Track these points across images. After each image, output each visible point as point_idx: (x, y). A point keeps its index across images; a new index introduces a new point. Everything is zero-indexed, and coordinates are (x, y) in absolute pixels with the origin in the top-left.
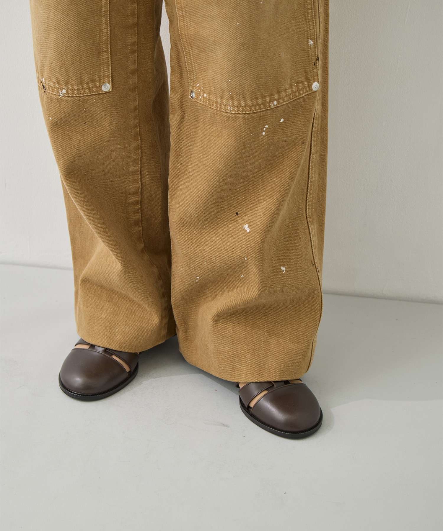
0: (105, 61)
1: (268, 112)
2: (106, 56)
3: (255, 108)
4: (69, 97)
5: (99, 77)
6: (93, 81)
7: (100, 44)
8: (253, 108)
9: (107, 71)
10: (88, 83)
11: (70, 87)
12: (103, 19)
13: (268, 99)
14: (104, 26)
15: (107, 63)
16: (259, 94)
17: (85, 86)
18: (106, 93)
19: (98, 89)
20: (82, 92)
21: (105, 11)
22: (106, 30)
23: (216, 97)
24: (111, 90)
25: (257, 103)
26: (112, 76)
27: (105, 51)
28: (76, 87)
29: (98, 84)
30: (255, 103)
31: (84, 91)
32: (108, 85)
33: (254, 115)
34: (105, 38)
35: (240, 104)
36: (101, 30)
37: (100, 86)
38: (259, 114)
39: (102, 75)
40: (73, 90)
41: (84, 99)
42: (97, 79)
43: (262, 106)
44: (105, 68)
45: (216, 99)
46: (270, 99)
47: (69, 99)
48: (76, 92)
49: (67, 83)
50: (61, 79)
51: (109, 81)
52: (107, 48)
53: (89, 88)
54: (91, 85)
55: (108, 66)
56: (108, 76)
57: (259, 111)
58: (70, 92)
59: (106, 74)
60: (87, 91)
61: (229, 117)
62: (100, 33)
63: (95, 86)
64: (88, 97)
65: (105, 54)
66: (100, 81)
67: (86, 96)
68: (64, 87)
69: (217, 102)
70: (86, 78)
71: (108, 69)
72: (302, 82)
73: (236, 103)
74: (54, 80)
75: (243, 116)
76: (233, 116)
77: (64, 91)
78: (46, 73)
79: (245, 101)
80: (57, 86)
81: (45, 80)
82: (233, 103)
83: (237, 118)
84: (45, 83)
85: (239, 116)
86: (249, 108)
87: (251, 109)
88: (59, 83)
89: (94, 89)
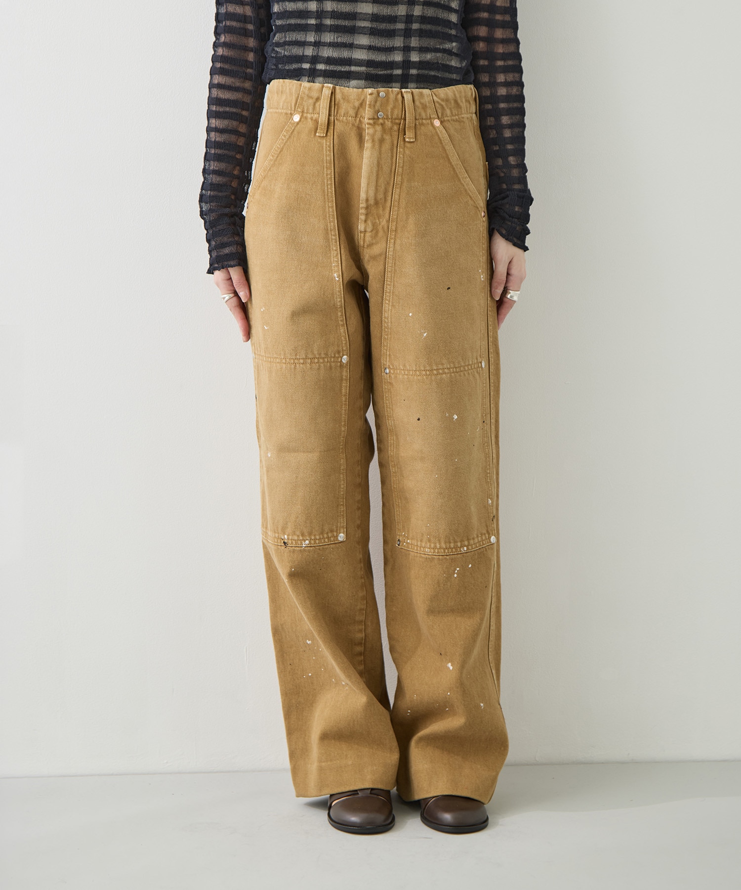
0: (342, 513)
1: (459, 555)
2: (342, 508)
3: (448, 551)
4: (311, 547)
5: (337, 527)
6: (332, 531)
7: (338, 498)
8: (446, 551)
9: (343, 522)
10: (327, 533)
12: (341, 476)
13: (459, 544)
14: (342, 482)
15: (343, 515)
16: (451, 538)
18: (342, 542)
19: (335, 539)
20: (323, 541)
22: (343, 486)
23: (417, 540)
24: (345, 540)
25: (450, 546)
26: (346, 527)
27: (342, 505)
28: (317, 537)
29: (335, 534)
30: (448, 547)
31: (324, 541)
32: (342, 535)
33: (448, 557)
34: (342, 493)
35: (436, 547)
36: (340, 485)
37: (337, 536)
38: (452, 556)
39: (339, 526)
40: (315, 539)
41: (323, 548)
42: (335, 529)
43: (454, 550)
44: (341, 520)
45: (417, 543)
46: (461, 545)
48: (317, 542)
49: (310, 534)
50: (306, 532)
51: (344, 532)
52: (343, 502)
53: (328, 538)
54: (330, 535)
55: (343, 518)
56: (343, 527)
57: (451, 554)
58: (312, 542)
59: (342, 525)
60: (326, 540)
61: (426, 559)
63: (333, 536)
66: (337, 531)
67: (325, 545)
68: (308, 538)
69: (417, 545)
70: (326, 529)
72: (485, 534)
73: (432, 545)
74: (298, 533)
75: (438, 557)
76: (430, 557)
77: (307, 542)
78: (289, 530)
79: (440, 543)
80: (301, 538)
81: (288, 535)
82: (430, 546)
83: (433, 559)
84: (288, 539)
85: (435, 557)
86: (442, 550)
87: (444, 551)
88: (303, 535)
89: (332, 539)
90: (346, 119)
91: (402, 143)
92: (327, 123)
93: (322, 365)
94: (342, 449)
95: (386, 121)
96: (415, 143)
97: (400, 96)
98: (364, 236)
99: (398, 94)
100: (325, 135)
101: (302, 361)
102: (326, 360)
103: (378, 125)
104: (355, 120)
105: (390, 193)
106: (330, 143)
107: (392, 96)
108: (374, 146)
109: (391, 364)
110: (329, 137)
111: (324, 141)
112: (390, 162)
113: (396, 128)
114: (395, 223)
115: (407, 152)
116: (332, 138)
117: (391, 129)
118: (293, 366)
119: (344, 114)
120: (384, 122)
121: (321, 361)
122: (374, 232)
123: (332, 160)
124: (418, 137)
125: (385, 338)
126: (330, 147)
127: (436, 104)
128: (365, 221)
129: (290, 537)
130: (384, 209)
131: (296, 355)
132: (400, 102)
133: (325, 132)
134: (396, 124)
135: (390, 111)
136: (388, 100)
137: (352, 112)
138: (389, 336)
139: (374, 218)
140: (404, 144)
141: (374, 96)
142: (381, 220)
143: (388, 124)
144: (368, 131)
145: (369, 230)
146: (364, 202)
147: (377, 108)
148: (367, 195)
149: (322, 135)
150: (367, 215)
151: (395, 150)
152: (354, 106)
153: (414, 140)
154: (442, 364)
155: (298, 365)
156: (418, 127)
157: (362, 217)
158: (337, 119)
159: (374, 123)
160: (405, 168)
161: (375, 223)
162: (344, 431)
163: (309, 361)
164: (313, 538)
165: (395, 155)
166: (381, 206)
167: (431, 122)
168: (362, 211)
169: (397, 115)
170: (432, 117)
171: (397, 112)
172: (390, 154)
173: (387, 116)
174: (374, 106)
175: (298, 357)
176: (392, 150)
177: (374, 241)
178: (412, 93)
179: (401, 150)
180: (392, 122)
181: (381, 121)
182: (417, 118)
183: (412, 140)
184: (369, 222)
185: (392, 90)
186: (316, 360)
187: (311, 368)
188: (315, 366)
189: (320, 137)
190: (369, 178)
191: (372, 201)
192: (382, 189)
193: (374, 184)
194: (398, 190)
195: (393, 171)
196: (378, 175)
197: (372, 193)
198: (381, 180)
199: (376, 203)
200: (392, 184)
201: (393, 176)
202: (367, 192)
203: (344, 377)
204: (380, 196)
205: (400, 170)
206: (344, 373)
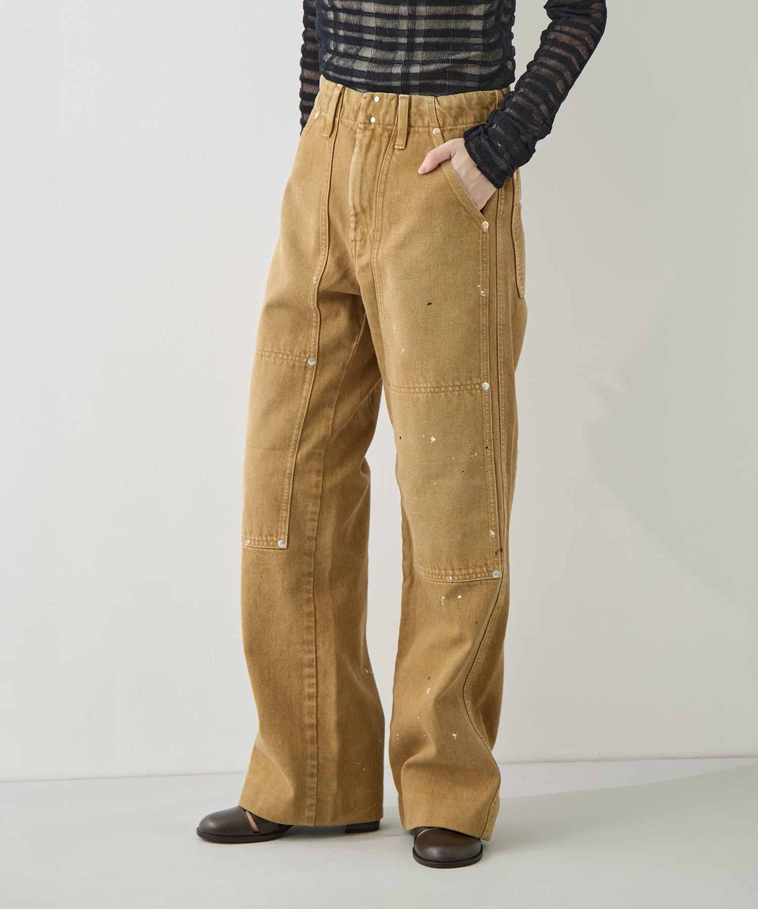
0: (284, 519)
1: (445, 584)
2: (285, 514)
3: (435, 577)
4: (251, 547)
5: (277, 532)
6: (271, 535)
7: (281, 502)
10: (266, 536)
11: (253, 538)
12: (286, 480)
13: (443, 572)
14: (287, 487)
15: (285, 521)
16: (436, 565)
17: (264, 538)
18: (282, 549)
19: (275, 543)
21: (289, 474)
22: (287, 490)
25: (435, 572)
26: (288, 534)
27: (285, 510)
28: (257, 539)
29: (275, 538)
31: (263, 543)
33: (435, 583)
34: (286, 498)
36: (283, 489)
37: (277, 542)
38: (438, 583)
39: (280, 531)
40: (254, 540)
41: (262, 551)
42: (275, 534)
43: (440, 577)
44: (283, 525)
46: (445, 573)
47: (252, 549)
48: (256, 542)
49: (251, 534)
50: (248, 530)
51: (285, 539)
52: (287, 507)
53: (267, 541)
54: (269, 538)
55: (285, 524)
56: (284, 533)
57: (438, 581)
58: (252, 542)
59: (283, 531)
60: (265, 543)
62: (282, 492)
63: (272, 540)
64: (266, 550)
65: (284, 512)
66: (277, 536)
68: (249, 537)
70: (265, 531)
71: (285, 527)
72: (481, 567)
77: (248, 541)
89: (271, 543)
90: (348, 123)
91: (391, 150)
92: (332, 124)
93: (285, 362)
95: (377, 126)
96: (405, 150)
97: (394, 102)
98: (355, 245)
99: (393, 99)
100: (328, 136)
101: (268, 354)
102: (290, 357)
103: (369, 130)
104: (354, 124)
105: (374, 202)
106: (332, 145)
107: (385, 101)
108: (361, 150)
110: (331, 139)
111: (328, 142)
112: (375, 168)
113: (386, 134)
114: (379, 233)
115: (394, 159)
116: (334, 140)
117: (382, 135)
119: (347, 117)
120: (376, 128)
121: (285, 357)
122: (363, 241)
123: (331, 162)
124: (408, 145)
126: (331, 149)
127: (437, 112)
128: (355, 229)
130: (371, 218)
131: (264, 347)
132: (393, 107)
133: (330, 133)
134: (388, 130)
135: (381, 116)
136: (381, 105)
137: (352, 116)
139: (364, 227)
140: (393, 151)
141: (367, 99)
142: (369, 229)
143: (379, 130)
144: (359, 136)
145: (358, 239)
146: (352, 209)
147: (369, 113)
148: (353, 201)
149: (326, 136)
150: (356, 222)
151: (382, 157)
152: (354, 110)
153: (404, 148)
154: (419, 383)
155: (263, 358)
156: (411, 135)
157: (353, 225)
158: (341, 121)
159: (365, 128)
160: (388, 176)
161: (364, 231)
162: (297, 435)
163: (274, 355)
165: (381, 161)
166: (368, 214)
167: (429, 130)
168: (353, 219)
169: (390, 121)
170: (431, 125)
171: (389, 118)
172: (375, 161)
173: (379, 121)
174: (366, 110)
175: (265, 349)
176: (378, 156)
177: (363, 252)
178: (410, 100)
179: (388, 157)
180: (383, 128)
181: (372, 126)
182: (413, 124)
183: (401, 148)
184: (358, 231)
185: (387, 95)
186: (281, 356)
187: (274, 363)
188: (279, 361)
189: (325, 137)
190: (354, 184)
191: (359, 210)
192: (366, 197)
193: (358, 190)
194: (381, 199)
195: (377, 178)
196: (361, 181)
197: (357, 201)
198: (365, 188)
199: (363, 211)
200: (375, 192)
201: (376, 181)
202: (353, 198)
203: (307, 380)
204: (365, 204)
205: (384, 178)
206: (308, 376)
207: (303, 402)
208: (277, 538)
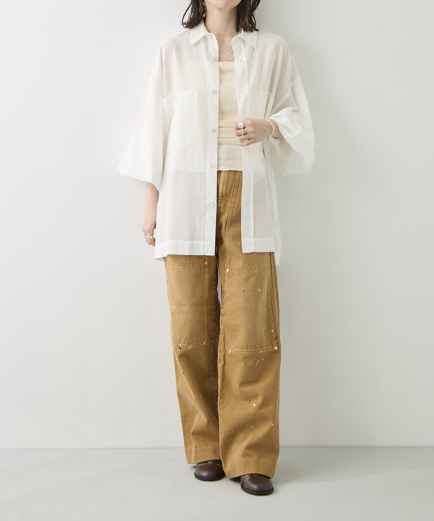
0: (205, 333)
2: (206, 331)
8: (255, 353)
9: (206, 337)
10: (199, 342)
12: (205, 316)
14: (206, 319)
16: (257, 346)
18: (205, 346)
20: (197, 346)
21: (205, 313)
23: (240, 349)
24: (206, 344)
25: (256, 350)
27: (205, 329)
28: (195, 344)
33: (255, 356)
34: (205, 324)
35: (250, 351)
36: (205, 320)
37: (203, 343)
39: (204, 338)
41: (197, 349)
43: (258, 352)
44: (205, 335)
46: (260, 349)
48: (195, 346)
49: (192, 343)
50: (190, 342)
51: (206, 341)
56: (206, 339)
57: (257, 354)
58: (193, 346)
60: (199, 345)
61: (245, 357)
64: (199, 348)
68: (191, 345)
69: (240, 351)
70: (199, 340)
72: (270, 345)
73: (249, 350)
74: (186, 343)
75: (251, 356)
76: (247, 356)
77: (191, 347)
78: (182, 341)
79: (252, 349)
80: (188, 345)
81: (182, 344)
82: (247, 351)
83: (248, 357)
84: (182, 346)
85: (249, 356)
86: (253, 352)
87: (254, 353)
88: (189, 344)
89: (201, 344)
93: (197, 266)
94: (205, 303)
98: (220, 209)
101: (188, 264)
102: (199, 264)
105: (233, 190)
109: (230, 267)
112: (233, 176)
114: (233, 204)
118: (184, 267)
121: (197, 264)
122: (224, 207)
125: (228, 255)
129: (183, 345)
130: (229, 197)
131: (186, 262)
138: (230, 254)
139: (225, 201)
142: (228, 202)
145: (222, 206)
146: (221, 194)
148: (222, 190)
150: (221, 200)
155: (186, 267)
157: (219, 201)
160: (240, 179)
161: (225, 203)
162: (207, 296)
163: (192, 264)
164: (193, 344)
165: (236, 173)
166: (228, 196)
168: (220, 198)
172: (233, 173)
175: (187, 262)
177: (224, 212)
184: (222, 203)
186: (195, 264)
187: (192, 268)
188: (194, 267)
190: (223, 183)
191: (224, 194)
192: (229, 188)
193: (226, 185)
194: (236, 189)
195: (235, 180)
196: (227, 182)
197: (224, 190)
198: (229, 184)
199: (226, 194)
200: (234, 186)
201: (234, 183)
202: (222, 189)
203: (206, 271)
204: (228, 191)
205: (238, 180)
206: (206, 270)
207: (206, 281)
208: (203, 341)
